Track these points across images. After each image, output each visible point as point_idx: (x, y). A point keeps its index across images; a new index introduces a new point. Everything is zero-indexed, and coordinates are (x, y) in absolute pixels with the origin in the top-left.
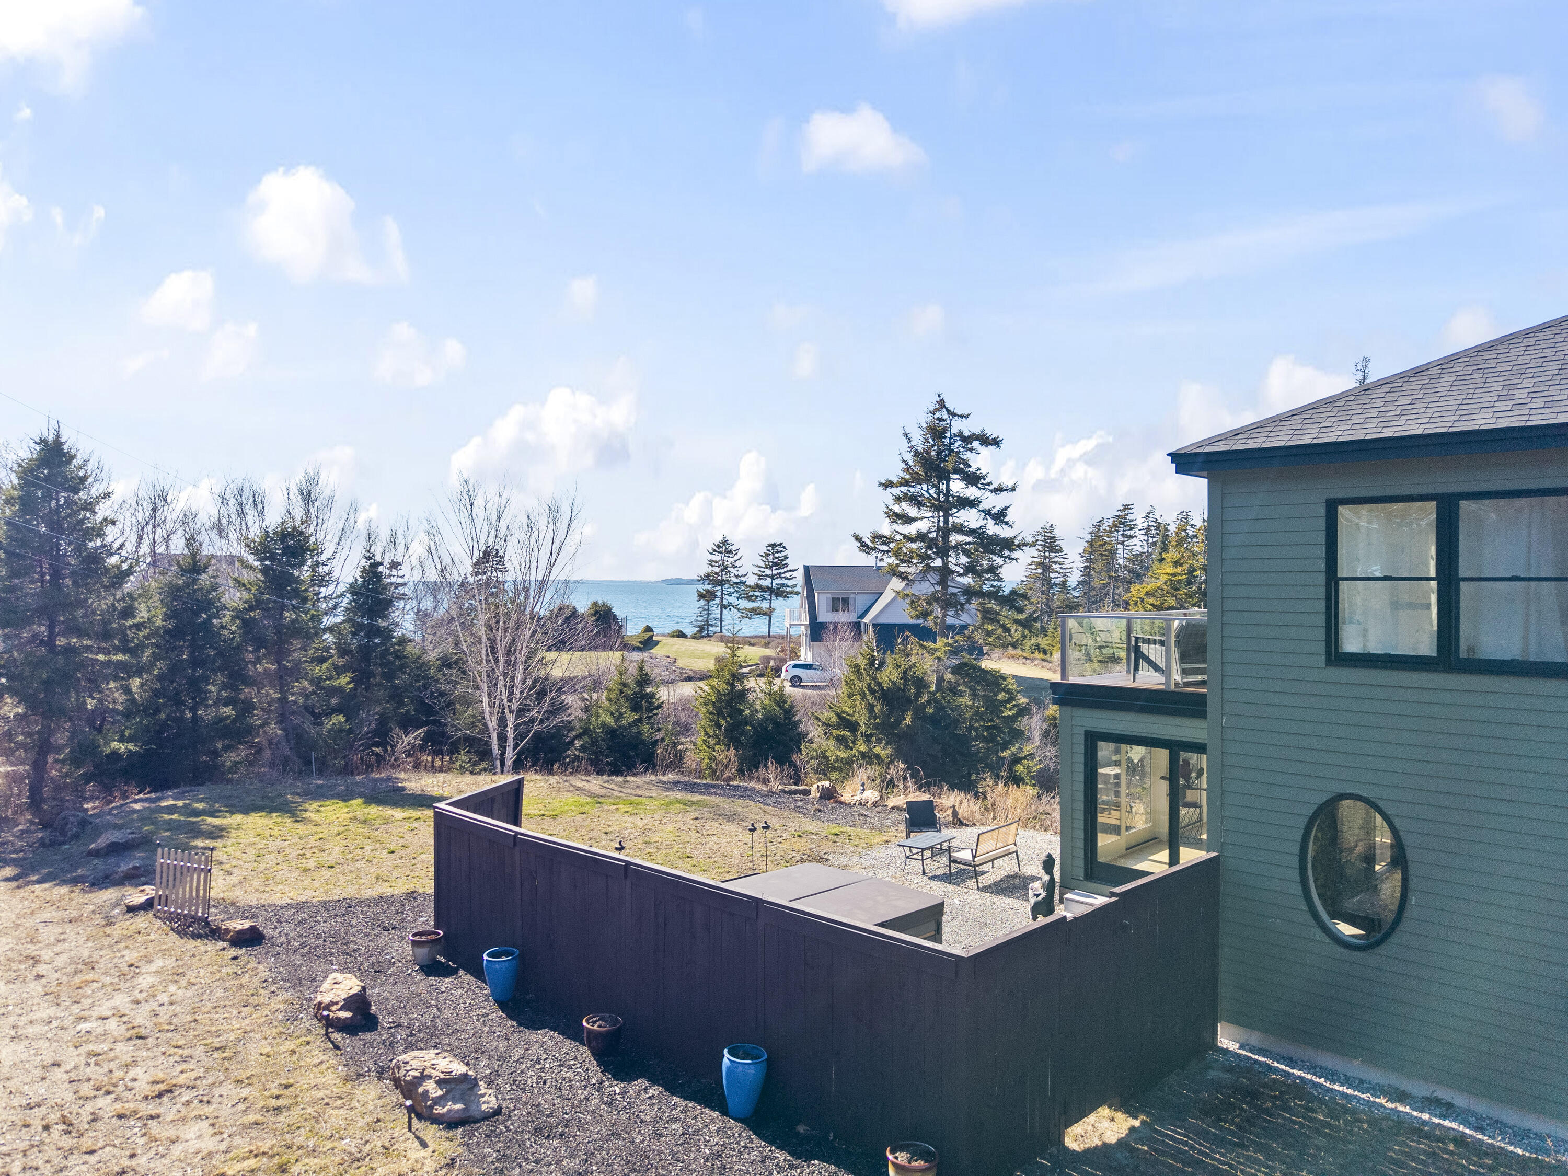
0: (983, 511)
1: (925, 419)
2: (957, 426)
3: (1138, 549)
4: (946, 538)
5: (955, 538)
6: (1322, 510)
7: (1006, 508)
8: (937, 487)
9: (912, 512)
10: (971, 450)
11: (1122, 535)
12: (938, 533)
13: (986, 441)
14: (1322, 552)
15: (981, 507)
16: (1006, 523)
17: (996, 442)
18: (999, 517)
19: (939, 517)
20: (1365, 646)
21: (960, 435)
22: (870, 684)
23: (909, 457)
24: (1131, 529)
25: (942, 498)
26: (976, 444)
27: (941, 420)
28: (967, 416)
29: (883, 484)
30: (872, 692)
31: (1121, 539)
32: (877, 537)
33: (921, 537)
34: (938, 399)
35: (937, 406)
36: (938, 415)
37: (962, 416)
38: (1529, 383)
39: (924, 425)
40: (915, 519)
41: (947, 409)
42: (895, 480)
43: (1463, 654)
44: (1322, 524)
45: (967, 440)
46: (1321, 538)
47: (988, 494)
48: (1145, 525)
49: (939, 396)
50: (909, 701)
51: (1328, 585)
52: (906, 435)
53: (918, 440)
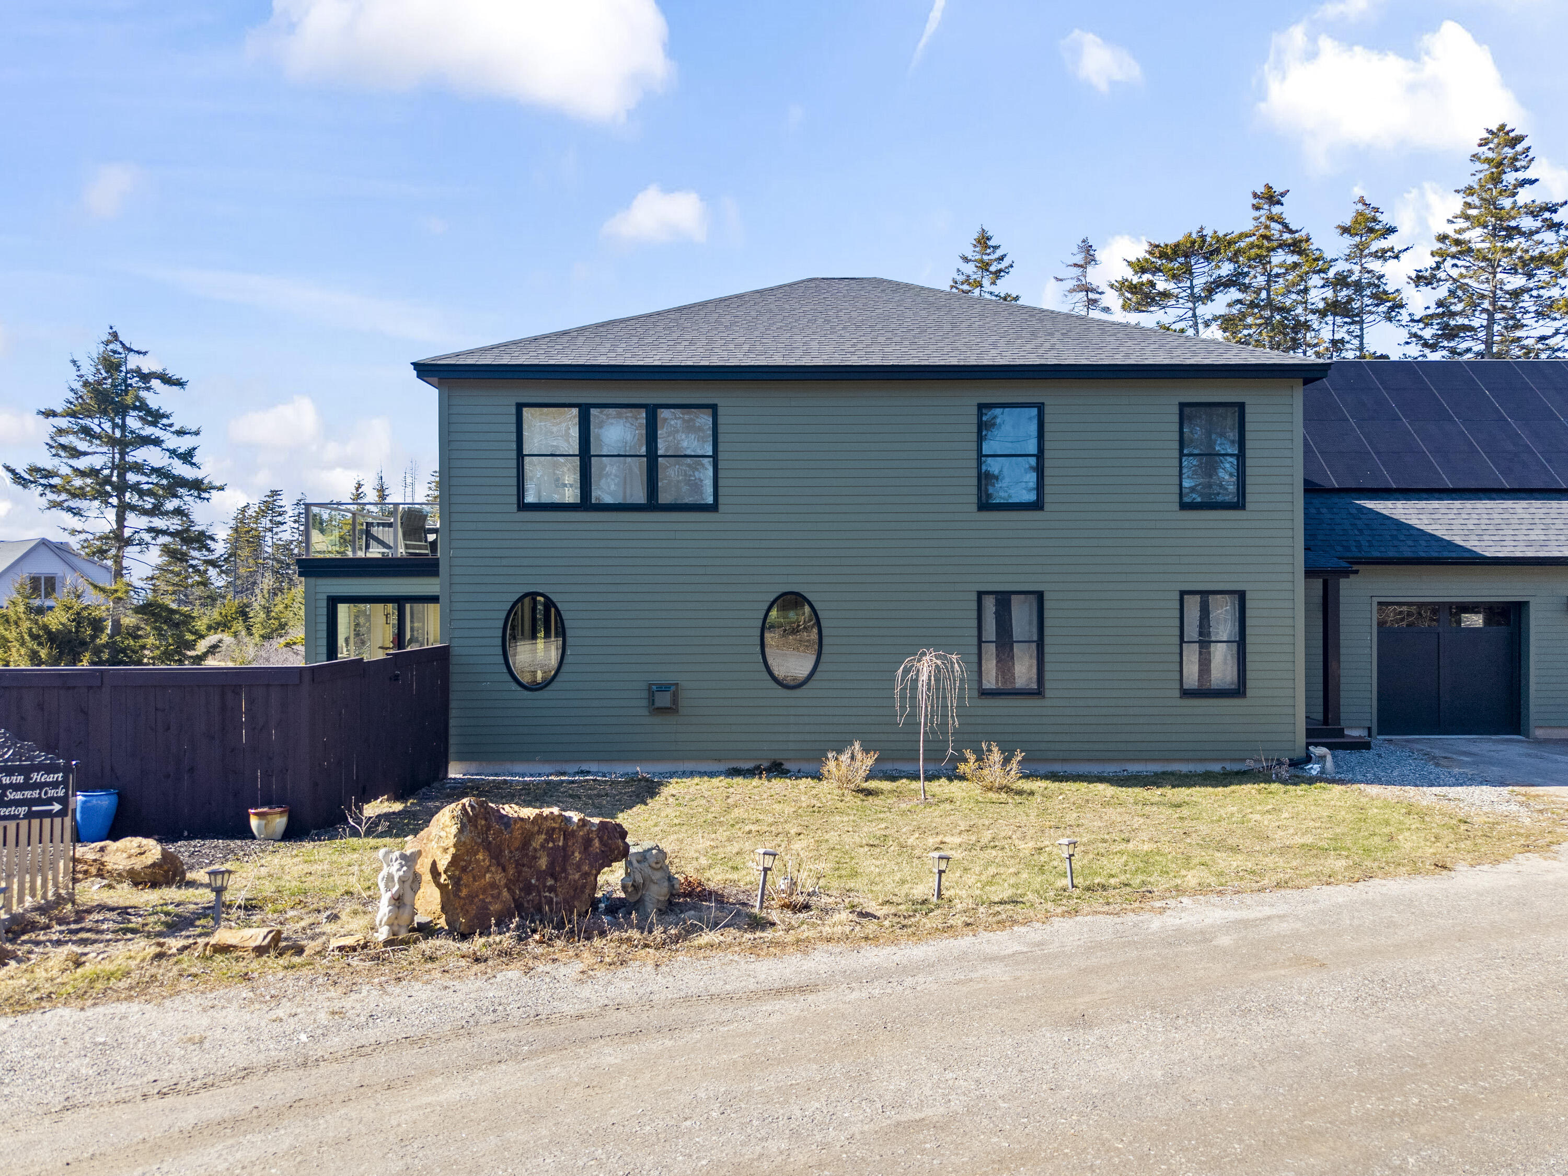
0: (167, 450)
1: (97, 350)
2: (133, 362)
3: (286, 536)
4: (122, 476)
5: (132, 477)
6: (514, 410)
7: (194, 449)
8: (112, 420)
9: (82, 446)
10: (148, 389)
11: (271, 521)
12: (112, 470)
13: (167, 380)
14: (514, 437)
15: (164, 446)
16: (195, 464)
17: (179, 383)
18: (187, 457)
19: (114, 453)
20: (540, 497)
21: (138, 372)
22: (31, 628)
23: (78, 385)
24: (280, 515)
25: (118, 433)
26: (155, 383)
27: (115, 352)
28: (145, 353)
29: (43, 413)
30: (34, 637)
31: (269, 525)
32: (34, 470)
33: (93, 472)
34: (111, 331)
35: (110, 338)
36: (111, 347)
37: (139, 353)
38: (624, 345)
39: (95, 356)
40: (85, 454)
41: (121, 342)
42: (59, 410)
43: (593, 501)
44: (513, 419)
45: (146, 378)
46: (513, 428)
47: (169, 435)
48: (296, 512)
49: (111, 328)
50: (83, 644)
51: (518, 459)
52: (74, 362)
53: (88, 371)
